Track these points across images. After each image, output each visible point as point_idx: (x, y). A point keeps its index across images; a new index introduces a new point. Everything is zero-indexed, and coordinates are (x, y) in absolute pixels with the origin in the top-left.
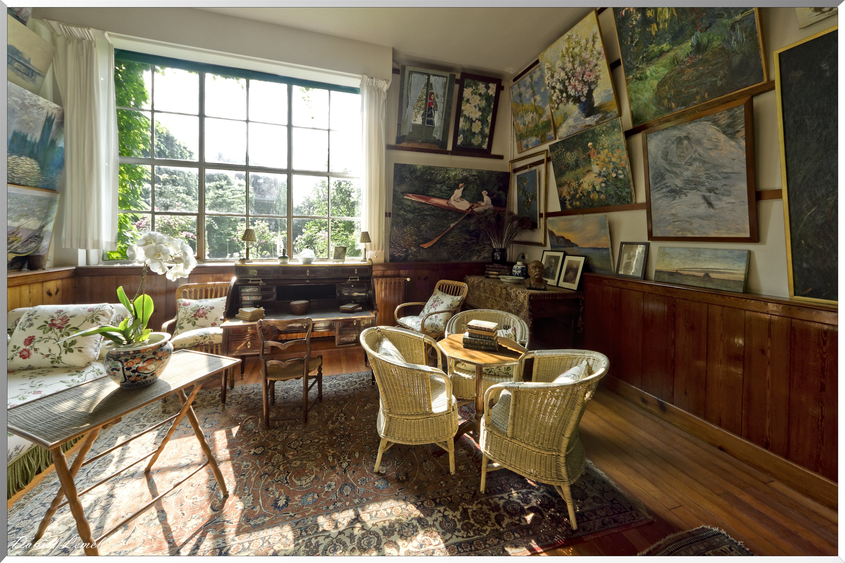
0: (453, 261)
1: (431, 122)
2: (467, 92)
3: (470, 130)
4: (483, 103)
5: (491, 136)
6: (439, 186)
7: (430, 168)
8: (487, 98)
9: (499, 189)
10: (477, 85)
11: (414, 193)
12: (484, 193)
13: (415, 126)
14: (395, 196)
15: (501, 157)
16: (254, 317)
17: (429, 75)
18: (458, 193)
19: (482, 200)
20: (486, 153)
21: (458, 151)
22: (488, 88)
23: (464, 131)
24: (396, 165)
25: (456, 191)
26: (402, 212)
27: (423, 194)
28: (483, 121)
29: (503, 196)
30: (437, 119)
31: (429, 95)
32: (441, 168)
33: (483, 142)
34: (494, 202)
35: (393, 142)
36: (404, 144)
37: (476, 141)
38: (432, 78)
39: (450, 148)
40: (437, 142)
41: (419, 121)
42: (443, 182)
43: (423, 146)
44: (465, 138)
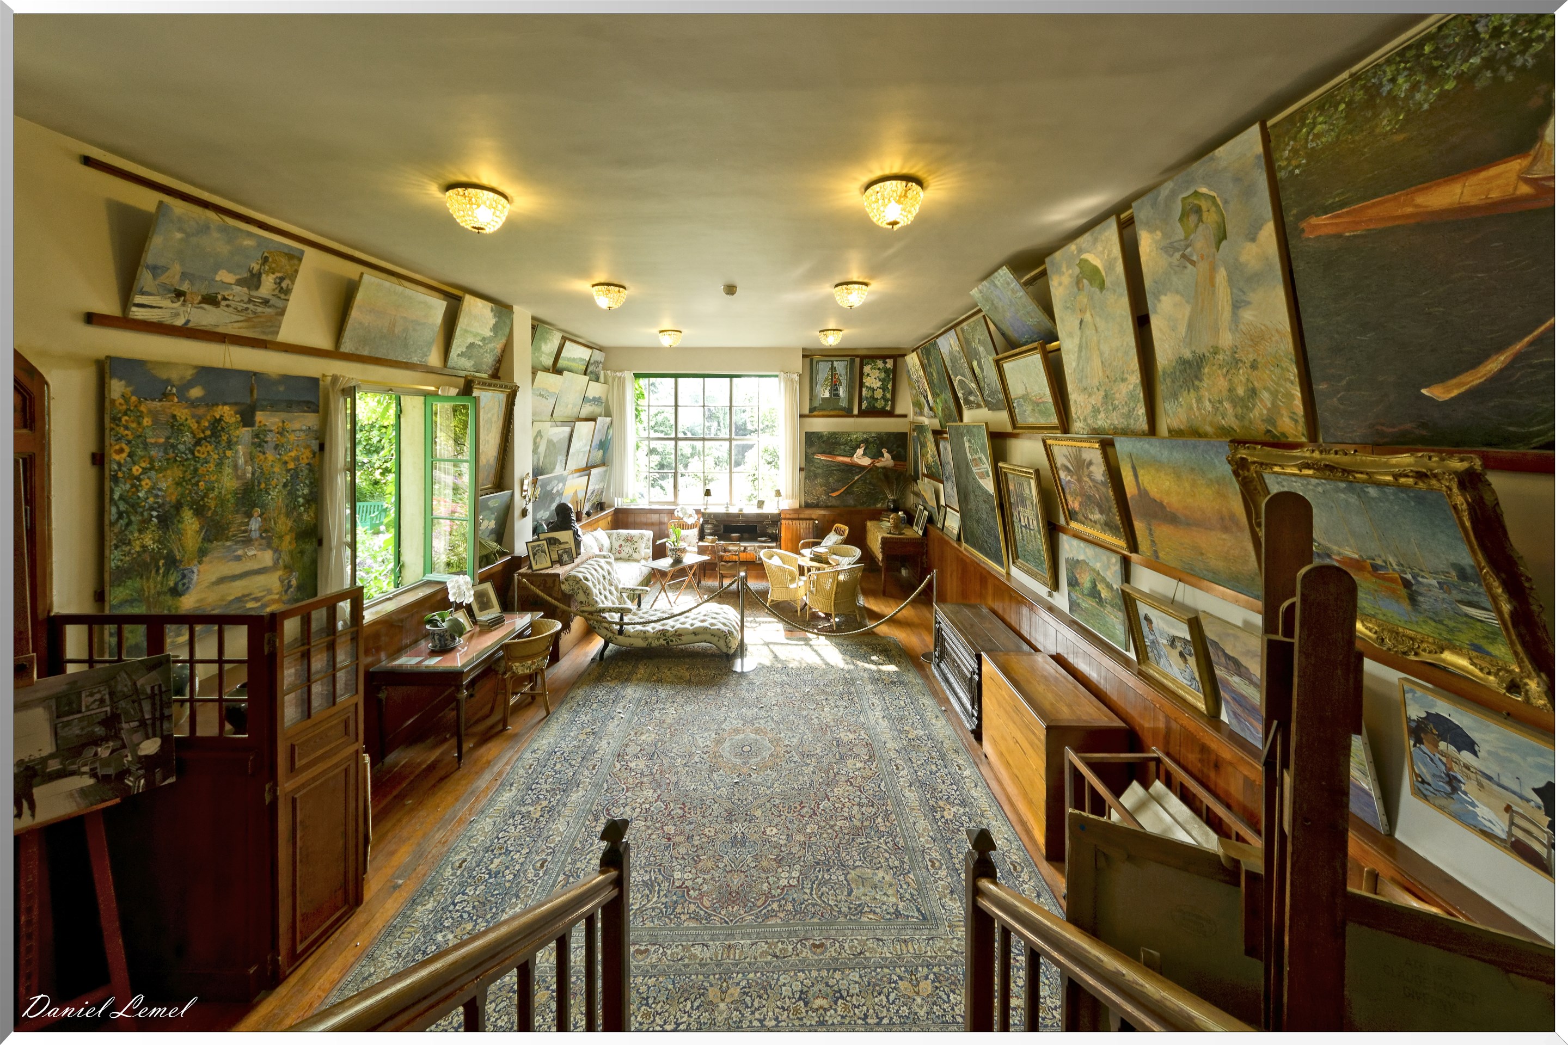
0: (860, 508)
1: (838, 395)
2: (867, 369)
3: (872, 397)
4: (883, 375)
5: (893, 400)
6: (842, 447)
7: (834, 433)
8: (886, 371)
9: (898, 447)
10: (875, 363)
11: (823, 453)
12: (884, 451)
13: (824, 399)
14: (806, 456)
15: (905, 416)
16: (713, 542)
17: (832, 362)
18: (860, 451)
19: (883, 456)
20: (891, 414)
21: (862, 414)
22: (885, 363)
23: (867, 398)
24: (806, 433)
25: (858, 451)
26: (813, 468)
27: (830, 453)
28: (884, 388)
29: (903, 452)
30: (842, 392)
31: (833, 375)
32: (843, 433)
33: (886, 405)
34: (893, 458)
35: (807, 412)
36: (815, 413)
37: (881, 404)
38: (835, 364)
39: (856, 412)
40: (843, 409)
41: (827, 395)
42: (846, 444)
43: (832, 413)
44: (869, 403)
